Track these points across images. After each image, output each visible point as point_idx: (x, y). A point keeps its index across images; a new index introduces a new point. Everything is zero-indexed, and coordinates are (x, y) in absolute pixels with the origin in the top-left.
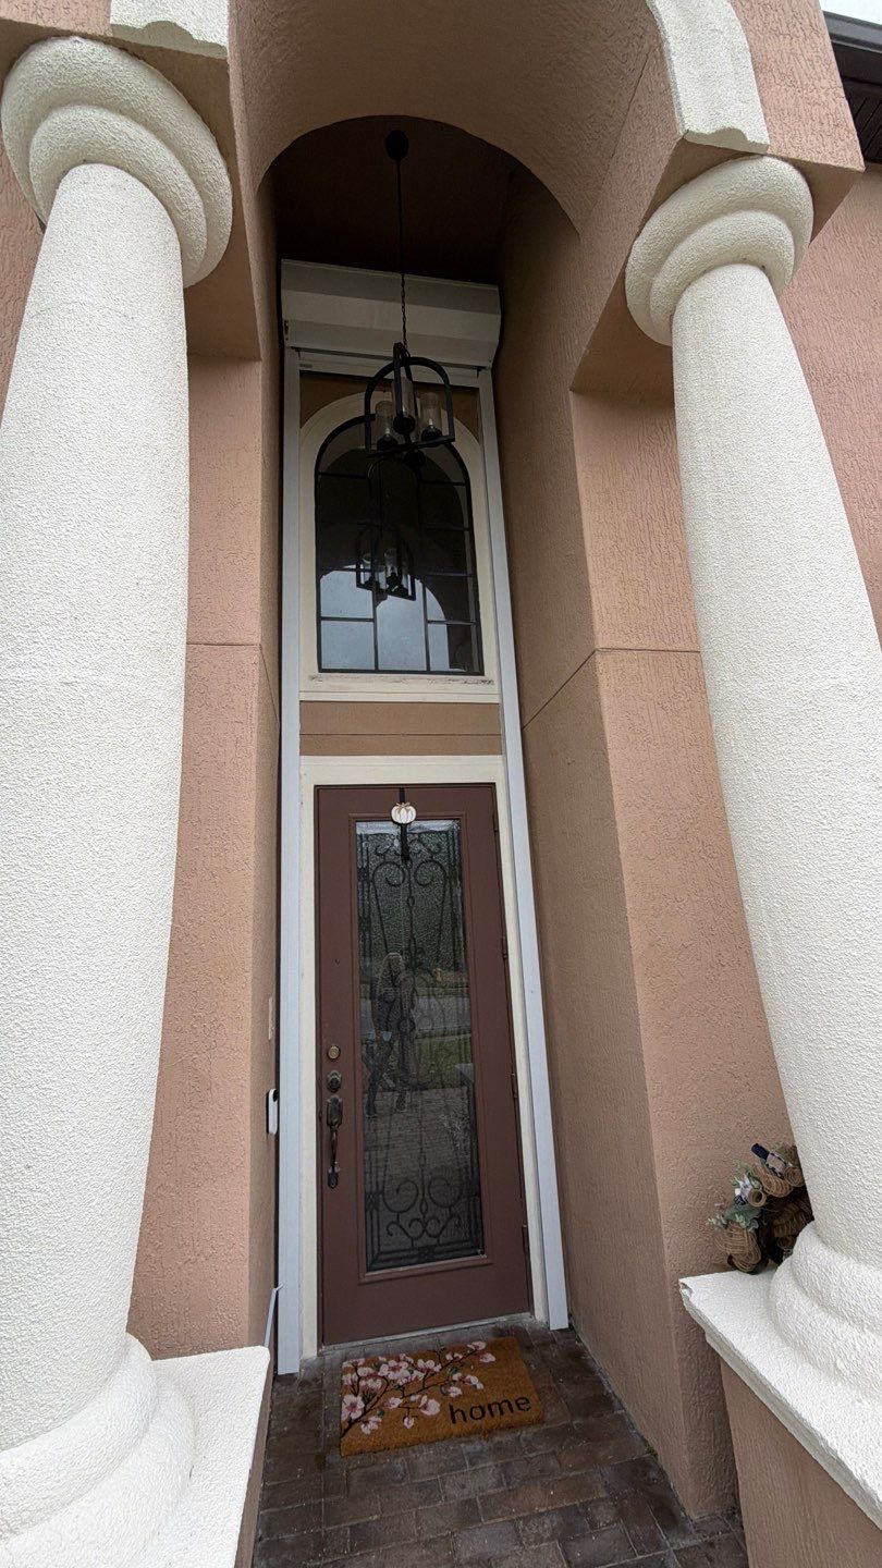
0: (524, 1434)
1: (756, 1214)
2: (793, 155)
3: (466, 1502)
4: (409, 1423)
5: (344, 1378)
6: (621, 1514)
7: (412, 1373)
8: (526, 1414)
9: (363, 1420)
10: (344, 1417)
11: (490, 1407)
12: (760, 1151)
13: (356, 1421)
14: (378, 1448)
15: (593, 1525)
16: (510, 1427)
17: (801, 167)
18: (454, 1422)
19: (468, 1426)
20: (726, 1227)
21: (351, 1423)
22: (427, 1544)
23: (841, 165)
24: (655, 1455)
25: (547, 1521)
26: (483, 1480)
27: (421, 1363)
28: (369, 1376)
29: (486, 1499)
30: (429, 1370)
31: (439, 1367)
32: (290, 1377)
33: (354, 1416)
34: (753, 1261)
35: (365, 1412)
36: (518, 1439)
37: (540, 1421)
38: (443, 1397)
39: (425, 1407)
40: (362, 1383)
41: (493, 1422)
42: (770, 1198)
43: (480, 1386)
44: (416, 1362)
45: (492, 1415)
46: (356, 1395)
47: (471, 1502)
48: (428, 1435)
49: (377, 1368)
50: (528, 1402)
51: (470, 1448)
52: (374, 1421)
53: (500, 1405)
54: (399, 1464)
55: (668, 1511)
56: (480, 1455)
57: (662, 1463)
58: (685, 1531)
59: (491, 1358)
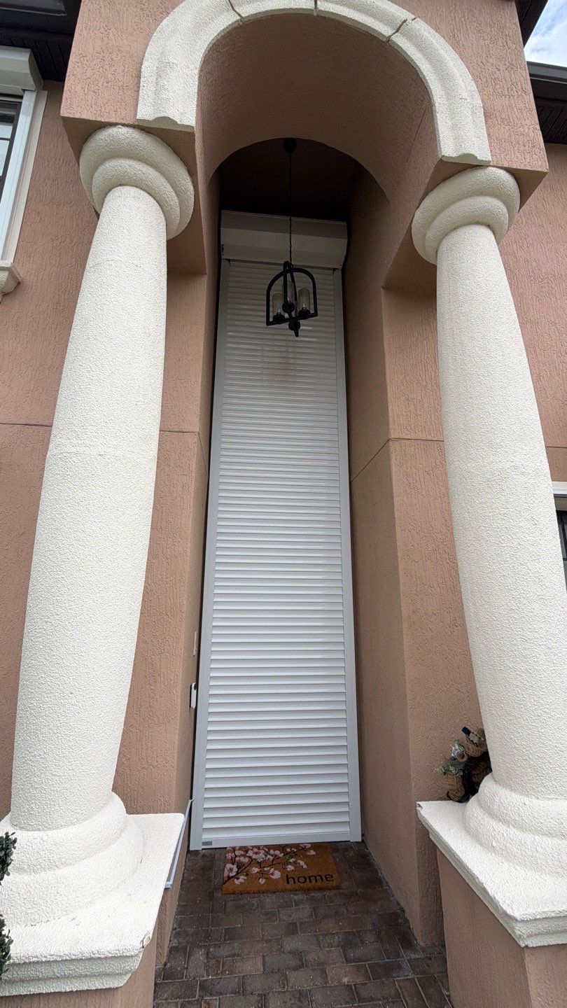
0: (328, 893)
1: (461, 767)
2: (506, 165)
3: (290, 924)
4: (262, 881)
5: (227, 855)
6: (379, 938)
7: (266, 856)
8: (331, 883)
9: (236, 877)
10: (226, 874)
11: (310, 878)
13: (232, 877)
14: (243, 893)
15: (363, 942)
16: (320, 889)
17: (512, 172)
18: (288, 883)
19: (297, 885)
20: (445, 773)
21: (229, 878)
22: (268, 941)
23: (535, 169)
24: (404, 911)
25: (336, 938)
26: (304, 912)
27: (272, 852)
28: (242, 855)
29: (302, 923)
30: (276, 856)
31: (283, 854)
32: (196, 853)
33: (231, 875)
34: (460, 795)
35: (238, 873)
36: (324, 896)
37: (338, 888)
38: (283, 870)
39: (272, 874)
40: (237, 859)
41: (310, 885)
42: (471, 759)
43: (305, 866)
44: (269, 850)
45: (310, 882)
46: (233, 864)
47: (294, 924)
48: (272, 889)
49: (247, 852)
50: (332, 877)
51: (296, 897)
52: (242, 879)
53: (315, 877)
54: (255, 901)
55: (406, 940)
56: (301, 901)
57: (407, 915)
58: (415, 951)
59: (313, 853)
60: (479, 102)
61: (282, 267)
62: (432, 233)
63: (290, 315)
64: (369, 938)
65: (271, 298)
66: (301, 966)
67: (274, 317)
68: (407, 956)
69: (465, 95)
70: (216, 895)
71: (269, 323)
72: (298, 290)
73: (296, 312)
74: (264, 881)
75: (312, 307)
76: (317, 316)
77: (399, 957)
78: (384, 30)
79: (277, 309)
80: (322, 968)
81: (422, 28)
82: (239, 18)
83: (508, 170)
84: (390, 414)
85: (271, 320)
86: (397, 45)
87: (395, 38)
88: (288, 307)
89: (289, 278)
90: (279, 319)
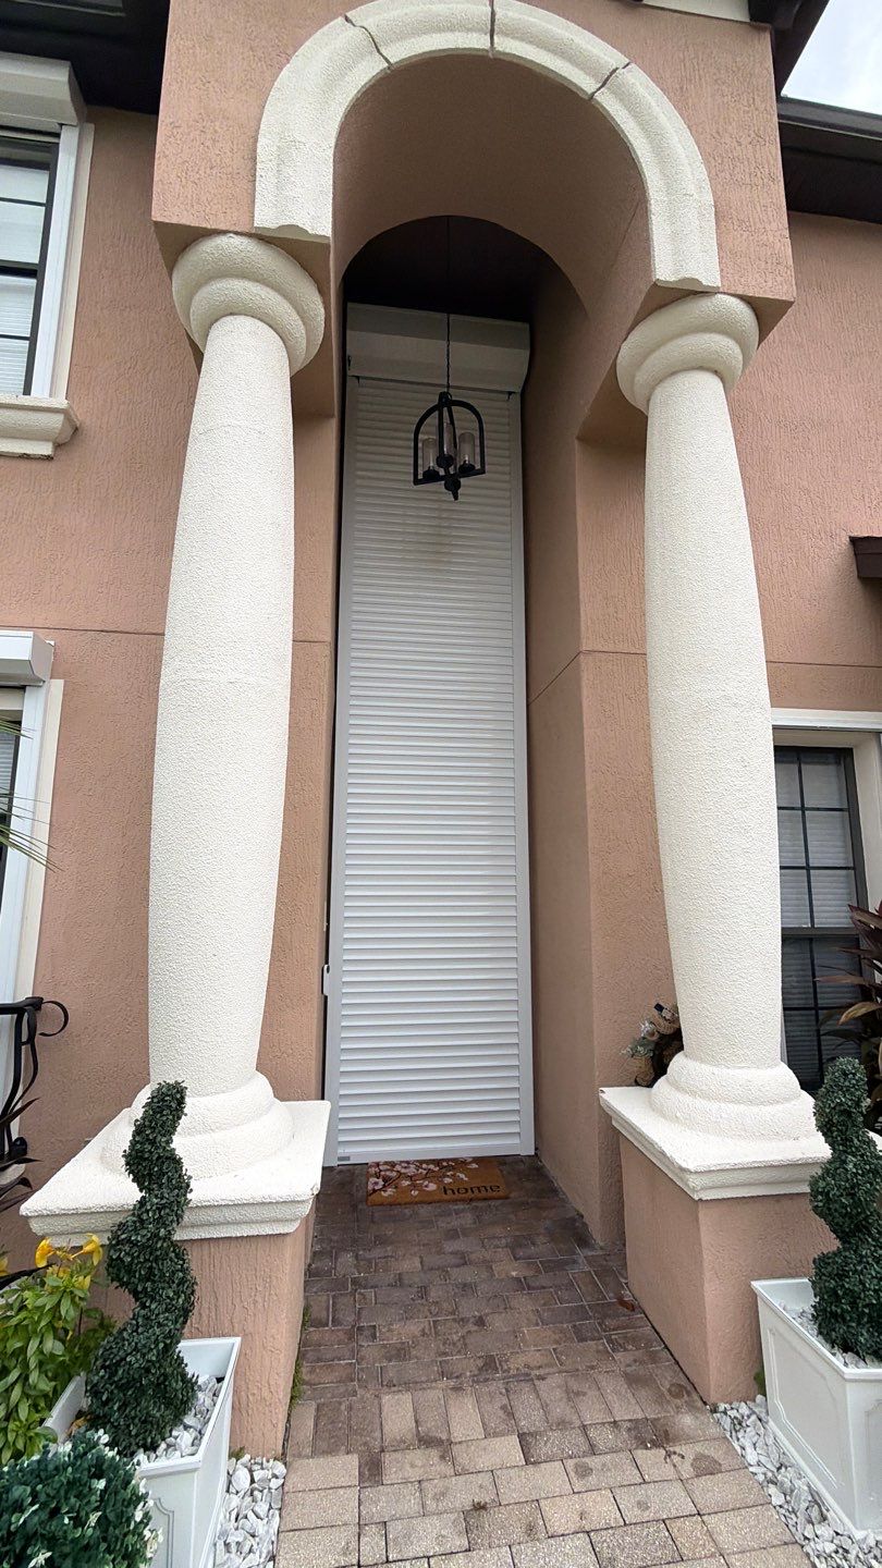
0: (493, 1203)
1: (651, 1046)
2: (740, 291)
3: (450, 1229)
4: (414, 1193)
5: (370, 1170)
6: (552, 1240)
7: (418, 1170)
9: (383, 1190)
10: (370, 1187)
11: (471, 1189)
12: (659, 1008)
13: (378, 1190)
14: (392, 1204)
16: (486, 1199)
17: (749, 301)
18: (445, 1194)
19: (457, 1196)
20: (632, 1055)
21: (374, 1191)
23: (777, 297)
24: (582, 1216)
25: (503, 1240)
26: (467, 1219)
27: (424, 1166)
28: (388, 1170)
29: (463, 1229)
30: (430, 1169)
31: (437, 1168)
32: (331, 1169)
33: (376, 1188)
35: (384, 1186)
36: (489, 1205)
37: (505, 1198)
38: (440, 1183)
39: (426, 1187)
40: (383, 1173)
41: (472, 1195)
42: (662, 1036)
43: (466, 1179)
44: (421, 1165)
45: (472, 1192)
46: (378, 1178)
47: (454, 1230)
48: (427, 1200)
49: (394, 1167)
50: (498, 1188)
51: (456, 1207)
52: (390, 1191)
53: (479, 1188)
54: (407, 1211)
55: (583, 1240)
56: (463, 1210)
57: (586, 1220)
58: (594, 1249)
59: (474, 1166)
60: (709, 199)
61: (437, 398)
62: (641, 377)
63: (447, 471)
64: (541, 1240)
65: (420, 445)
66: (465, 1263)
67: (424, 474)
68: (582, 1254)
69: (692, 189)
70: (360, 1207)
71: (417, 482)
72: (458, 433)
73: (455, 467)
74: (417, 1193)
75: (478, 458)
76: (484, 472)
77: (574, 1253)
78: (586, 83)
79: (430, 461)
80: (488, 1265)
81: (637, 80)
82: (386, 65)
83: (742, 298)
84: (583, 618)
85: (420, 477)
86: (602, 106)
87: (598, 96)
88: (444, 460)
89: (446, 414)
90: (431, 476)
